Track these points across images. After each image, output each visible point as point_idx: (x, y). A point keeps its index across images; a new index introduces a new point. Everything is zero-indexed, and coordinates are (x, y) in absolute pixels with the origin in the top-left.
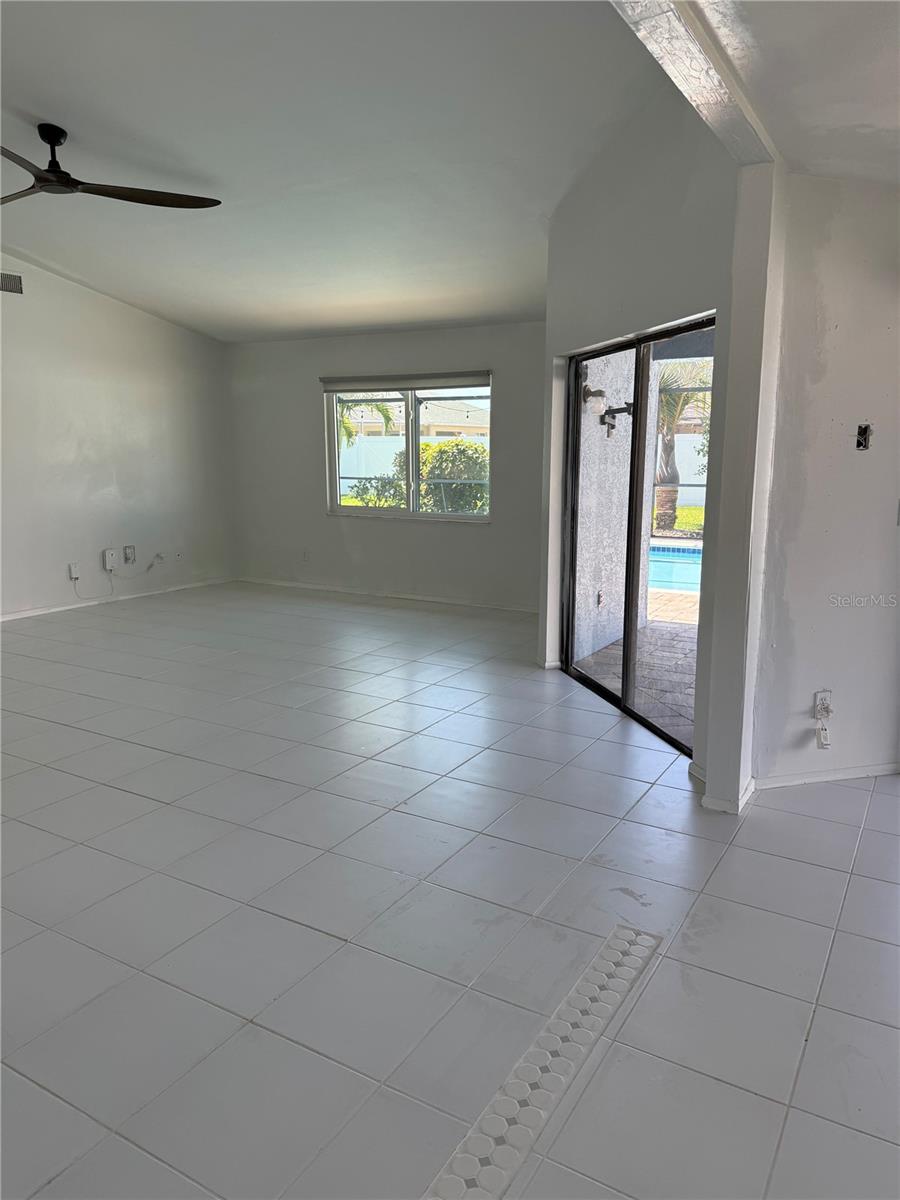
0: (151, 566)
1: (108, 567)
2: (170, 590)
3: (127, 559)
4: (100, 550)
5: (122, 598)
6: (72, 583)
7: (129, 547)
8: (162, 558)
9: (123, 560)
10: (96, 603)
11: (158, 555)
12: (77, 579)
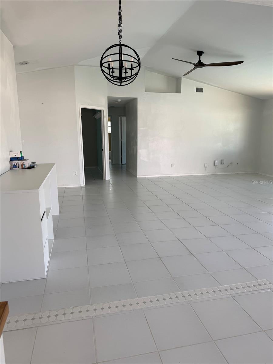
0: (228, 166)
1: (215, 165)
2: (233, 173)
3: (221, 163)
4: (214, 160)
5: (218, 174)
6: (205, 168)
7: (222, 160)
8: (232, 164)
9: (220, 163)
10: (211, 174)
11: (231, 163)
12: (206, 167)
